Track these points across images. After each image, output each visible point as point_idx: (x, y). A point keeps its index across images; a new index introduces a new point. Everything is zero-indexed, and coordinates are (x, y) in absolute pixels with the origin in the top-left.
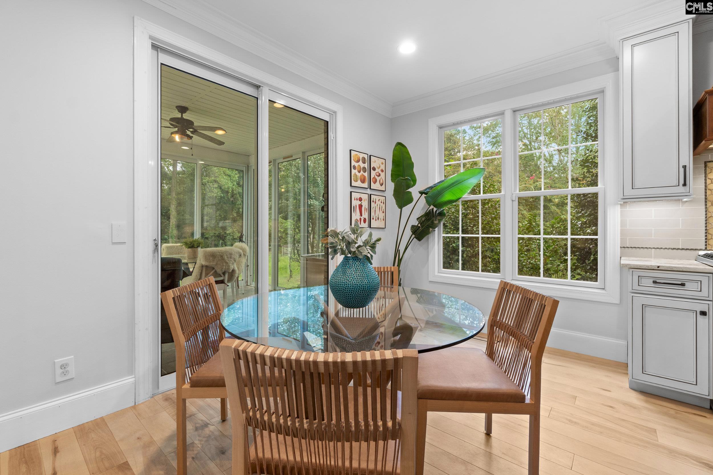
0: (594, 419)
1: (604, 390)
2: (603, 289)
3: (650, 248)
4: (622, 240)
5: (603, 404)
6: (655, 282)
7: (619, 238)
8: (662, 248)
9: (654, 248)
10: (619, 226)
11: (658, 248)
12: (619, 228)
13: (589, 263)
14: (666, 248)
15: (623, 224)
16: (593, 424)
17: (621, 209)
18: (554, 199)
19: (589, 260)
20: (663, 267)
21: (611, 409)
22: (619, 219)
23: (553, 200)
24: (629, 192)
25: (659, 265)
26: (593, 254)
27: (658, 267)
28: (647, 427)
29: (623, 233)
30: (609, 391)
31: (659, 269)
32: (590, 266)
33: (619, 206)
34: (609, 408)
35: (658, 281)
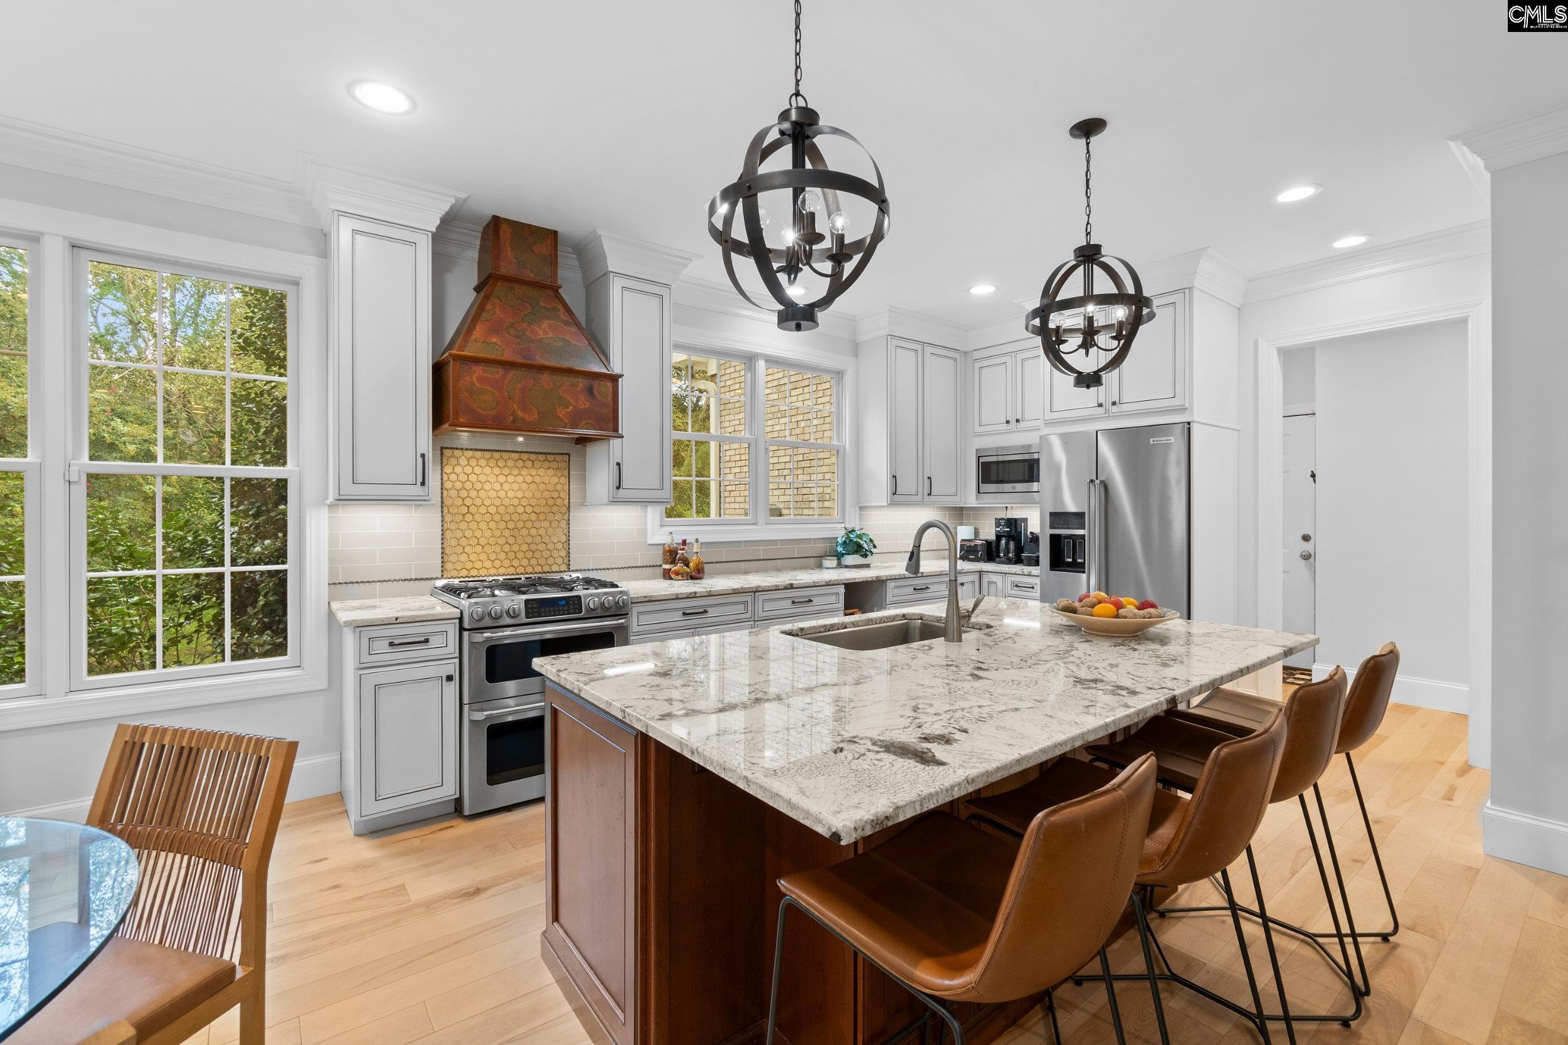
0: (314, 928)
1: (317, 862)
2: (297, 667)
3: (373, 582)
4: (332, 571)
5: (321, 890)
6: (391, 644)
7: (327, 567)
8: (389, 580)
9: (379, 581)
10: (327, 545)
11: (384, 581)
12: (327, 549)
13: (255, 614)
14: (395, 580)
15: (333, 540)
16: (315, 937)
17: (329, 513)
18: (124, 443)
19: (254, 607)
20: (403, 617)
21: (336, 890)
22: (327, 532)
23: (121, 446)
24: (349, 489)
25: (396, 615)
26: (263, 593)
27: (397, 619)
28: (392, 888)
29: (333, 558)
30: (326, 859)
31: (397, 622)
32: (257, 619)
33: (326, 508)
34: (333, 891)
35: (397, 642)
